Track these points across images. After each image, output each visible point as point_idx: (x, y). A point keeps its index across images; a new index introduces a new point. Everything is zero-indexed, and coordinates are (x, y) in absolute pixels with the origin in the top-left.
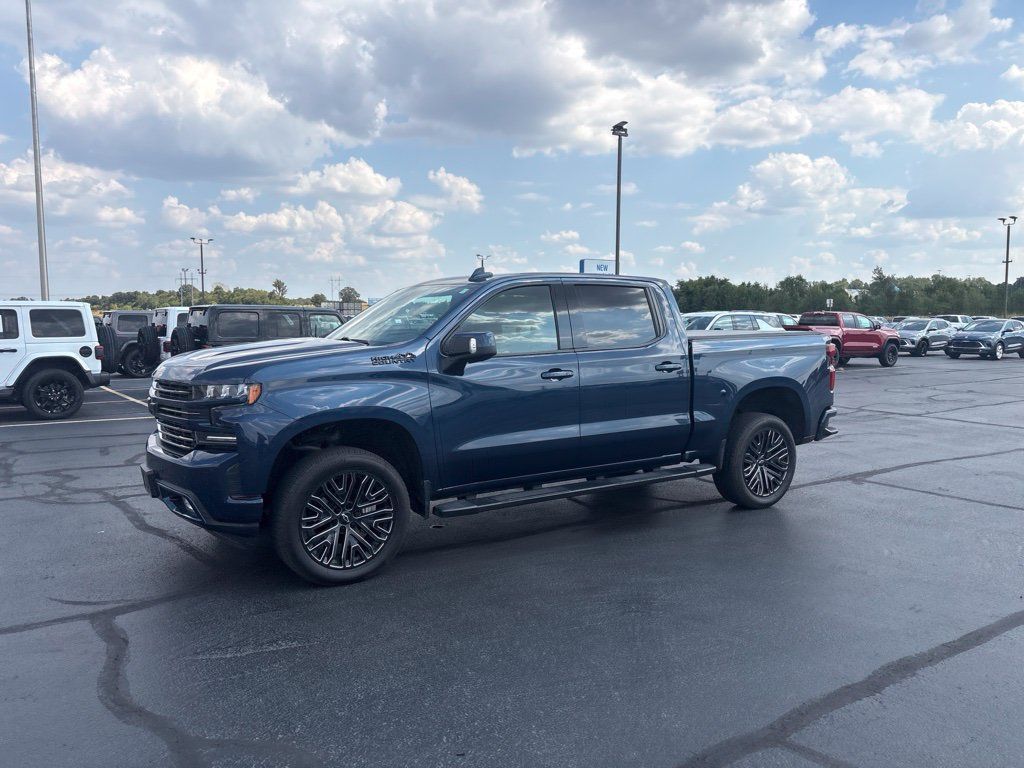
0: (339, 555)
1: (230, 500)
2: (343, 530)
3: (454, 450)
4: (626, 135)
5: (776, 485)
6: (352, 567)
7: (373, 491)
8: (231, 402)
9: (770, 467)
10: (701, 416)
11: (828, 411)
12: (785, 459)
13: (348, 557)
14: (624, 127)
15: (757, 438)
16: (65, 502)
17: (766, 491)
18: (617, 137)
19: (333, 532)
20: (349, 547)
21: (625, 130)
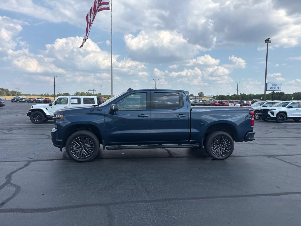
0: (80, 155)
1: (57, 140)
2: (82, 150)
3: (111, 133)
4: (270, 43)
5: (225, 154)
6: (83, 159)
7: (89, 141)
11: (249, 133)
12: (229, 146)
14: (269, 40)
15: (217, 138)
17: (221, 155)
19: (79, 150)
20: (83, 154)
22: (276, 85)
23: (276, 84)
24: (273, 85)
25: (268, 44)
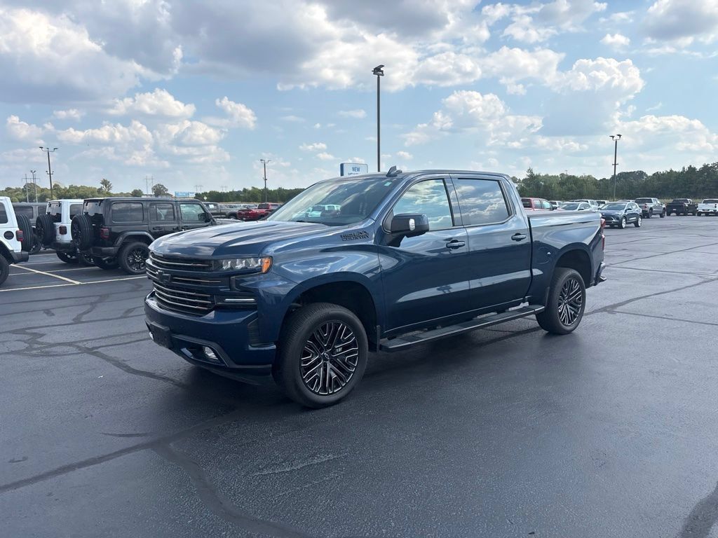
0: (324, 384)
1: (251, 348)
2: (325, 366)
3: (395, 302)
4: (383, 75)
5: (575, 317)
6: (333, 393)
7: (345, 335)
8: (247, 272)
9: (571, 305)
10: (536, 272)
11: (602, 266)
12: (579, 299)
13: (330, 385)
14: (382, 69)
15: (565, 285)
16: (48, 354)
17: (569, 322)
18: (377, 76)
19: (320, 367)
20: (330, 377)
21: (382, 71)
22: (359, 170)
23: (358, 166)
24: (354, 169)
25: (379, 78)
